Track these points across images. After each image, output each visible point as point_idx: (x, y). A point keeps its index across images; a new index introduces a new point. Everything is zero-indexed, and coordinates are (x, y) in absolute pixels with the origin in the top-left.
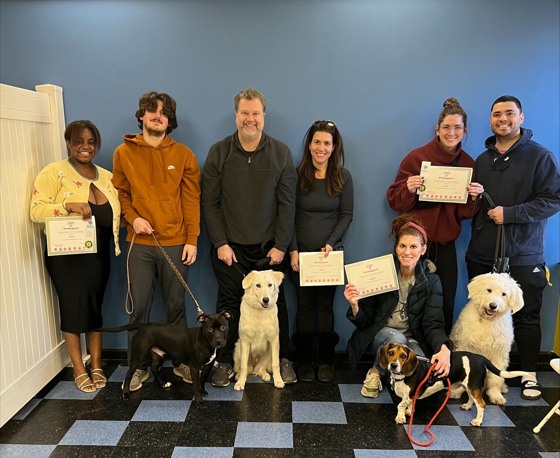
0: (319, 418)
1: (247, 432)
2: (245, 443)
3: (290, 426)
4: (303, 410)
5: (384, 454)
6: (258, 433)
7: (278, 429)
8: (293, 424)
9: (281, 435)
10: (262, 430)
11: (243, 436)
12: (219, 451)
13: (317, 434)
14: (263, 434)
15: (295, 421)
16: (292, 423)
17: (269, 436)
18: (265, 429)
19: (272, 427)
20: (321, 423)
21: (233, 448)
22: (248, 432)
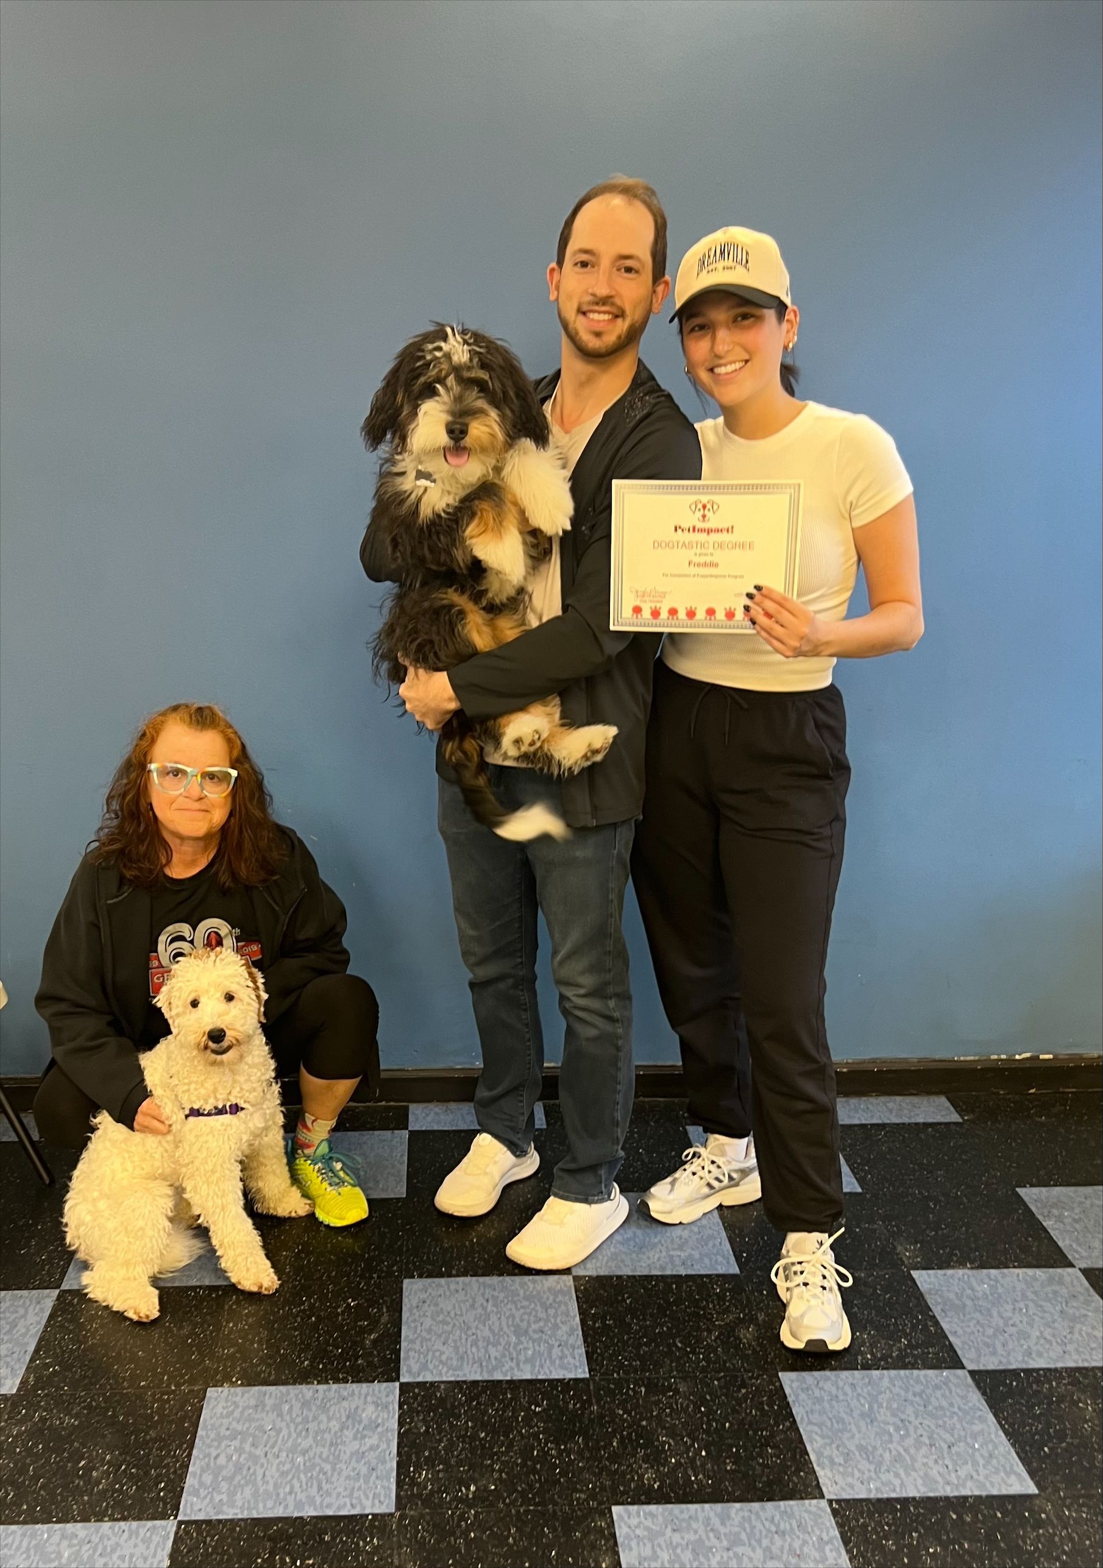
0: (493, 1352)
1: (235, 1438)
2: (220, 1493)
3: (391, 1398)
4: (441, 1318)
5: (722, 1530)
6: (272, 1441)
7: (348, 1417)
8: (402, 1385)
9: (356, 1445)
10: (288, 1426)
11: (216, 1458)
12: (118, 1544)
13: (483, 1435)
14: (290, 1443)
15: (409, 1371)
16: (397, 1384)
17: (311, 1454)
18: (299, 1420)
19: (324, 1408)
20: (498, 1376)
21: (170, 1526)
22: (239, 1437)
